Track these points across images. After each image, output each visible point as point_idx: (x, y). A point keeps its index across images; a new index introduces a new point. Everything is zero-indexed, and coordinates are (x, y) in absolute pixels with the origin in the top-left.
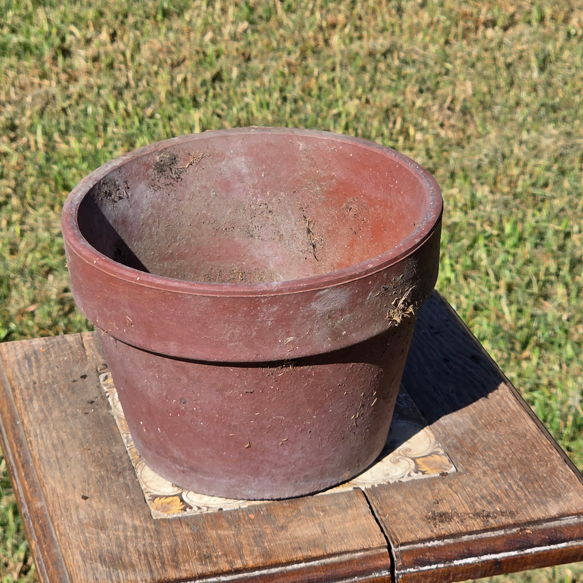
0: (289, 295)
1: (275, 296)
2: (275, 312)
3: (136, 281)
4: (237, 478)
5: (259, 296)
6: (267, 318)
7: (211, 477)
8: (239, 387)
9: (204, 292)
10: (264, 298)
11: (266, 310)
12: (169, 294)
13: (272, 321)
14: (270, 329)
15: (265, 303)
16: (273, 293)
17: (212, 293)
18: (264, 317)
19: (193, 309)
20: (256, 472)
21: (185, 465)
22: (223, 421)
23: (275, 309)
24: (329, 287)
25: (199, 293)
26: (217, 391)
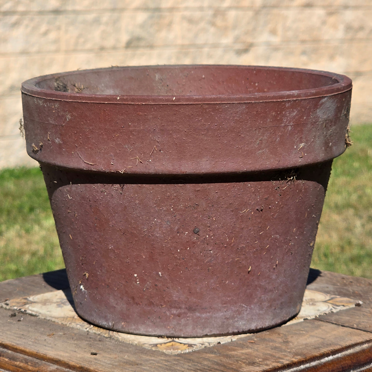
0: (305, 99)
1: (296, 100)
2: (294, 117)
3: (173, 101)
4: (233, 308)
5: (285, 100)
6: (289, 123)
7: (209, 313)
8: (253, 203)
9: (241, 99)
10: (289, 101)
11: (288, 115)
12: (206, 106)
13: (291, 126)
14: (290, 134)
15: (288, 108)
16: (295, 97)
17: (248, 99)
18: (286, 122)
19: (229, 119)
20: (249, 299)
21: (183, 307)
22: (232, 245)
23: (295, 114)
24: (328, 95)
25: (236, 101)
26: (232, 211)
